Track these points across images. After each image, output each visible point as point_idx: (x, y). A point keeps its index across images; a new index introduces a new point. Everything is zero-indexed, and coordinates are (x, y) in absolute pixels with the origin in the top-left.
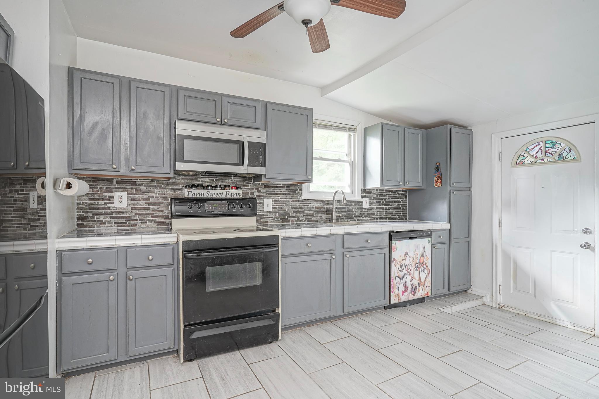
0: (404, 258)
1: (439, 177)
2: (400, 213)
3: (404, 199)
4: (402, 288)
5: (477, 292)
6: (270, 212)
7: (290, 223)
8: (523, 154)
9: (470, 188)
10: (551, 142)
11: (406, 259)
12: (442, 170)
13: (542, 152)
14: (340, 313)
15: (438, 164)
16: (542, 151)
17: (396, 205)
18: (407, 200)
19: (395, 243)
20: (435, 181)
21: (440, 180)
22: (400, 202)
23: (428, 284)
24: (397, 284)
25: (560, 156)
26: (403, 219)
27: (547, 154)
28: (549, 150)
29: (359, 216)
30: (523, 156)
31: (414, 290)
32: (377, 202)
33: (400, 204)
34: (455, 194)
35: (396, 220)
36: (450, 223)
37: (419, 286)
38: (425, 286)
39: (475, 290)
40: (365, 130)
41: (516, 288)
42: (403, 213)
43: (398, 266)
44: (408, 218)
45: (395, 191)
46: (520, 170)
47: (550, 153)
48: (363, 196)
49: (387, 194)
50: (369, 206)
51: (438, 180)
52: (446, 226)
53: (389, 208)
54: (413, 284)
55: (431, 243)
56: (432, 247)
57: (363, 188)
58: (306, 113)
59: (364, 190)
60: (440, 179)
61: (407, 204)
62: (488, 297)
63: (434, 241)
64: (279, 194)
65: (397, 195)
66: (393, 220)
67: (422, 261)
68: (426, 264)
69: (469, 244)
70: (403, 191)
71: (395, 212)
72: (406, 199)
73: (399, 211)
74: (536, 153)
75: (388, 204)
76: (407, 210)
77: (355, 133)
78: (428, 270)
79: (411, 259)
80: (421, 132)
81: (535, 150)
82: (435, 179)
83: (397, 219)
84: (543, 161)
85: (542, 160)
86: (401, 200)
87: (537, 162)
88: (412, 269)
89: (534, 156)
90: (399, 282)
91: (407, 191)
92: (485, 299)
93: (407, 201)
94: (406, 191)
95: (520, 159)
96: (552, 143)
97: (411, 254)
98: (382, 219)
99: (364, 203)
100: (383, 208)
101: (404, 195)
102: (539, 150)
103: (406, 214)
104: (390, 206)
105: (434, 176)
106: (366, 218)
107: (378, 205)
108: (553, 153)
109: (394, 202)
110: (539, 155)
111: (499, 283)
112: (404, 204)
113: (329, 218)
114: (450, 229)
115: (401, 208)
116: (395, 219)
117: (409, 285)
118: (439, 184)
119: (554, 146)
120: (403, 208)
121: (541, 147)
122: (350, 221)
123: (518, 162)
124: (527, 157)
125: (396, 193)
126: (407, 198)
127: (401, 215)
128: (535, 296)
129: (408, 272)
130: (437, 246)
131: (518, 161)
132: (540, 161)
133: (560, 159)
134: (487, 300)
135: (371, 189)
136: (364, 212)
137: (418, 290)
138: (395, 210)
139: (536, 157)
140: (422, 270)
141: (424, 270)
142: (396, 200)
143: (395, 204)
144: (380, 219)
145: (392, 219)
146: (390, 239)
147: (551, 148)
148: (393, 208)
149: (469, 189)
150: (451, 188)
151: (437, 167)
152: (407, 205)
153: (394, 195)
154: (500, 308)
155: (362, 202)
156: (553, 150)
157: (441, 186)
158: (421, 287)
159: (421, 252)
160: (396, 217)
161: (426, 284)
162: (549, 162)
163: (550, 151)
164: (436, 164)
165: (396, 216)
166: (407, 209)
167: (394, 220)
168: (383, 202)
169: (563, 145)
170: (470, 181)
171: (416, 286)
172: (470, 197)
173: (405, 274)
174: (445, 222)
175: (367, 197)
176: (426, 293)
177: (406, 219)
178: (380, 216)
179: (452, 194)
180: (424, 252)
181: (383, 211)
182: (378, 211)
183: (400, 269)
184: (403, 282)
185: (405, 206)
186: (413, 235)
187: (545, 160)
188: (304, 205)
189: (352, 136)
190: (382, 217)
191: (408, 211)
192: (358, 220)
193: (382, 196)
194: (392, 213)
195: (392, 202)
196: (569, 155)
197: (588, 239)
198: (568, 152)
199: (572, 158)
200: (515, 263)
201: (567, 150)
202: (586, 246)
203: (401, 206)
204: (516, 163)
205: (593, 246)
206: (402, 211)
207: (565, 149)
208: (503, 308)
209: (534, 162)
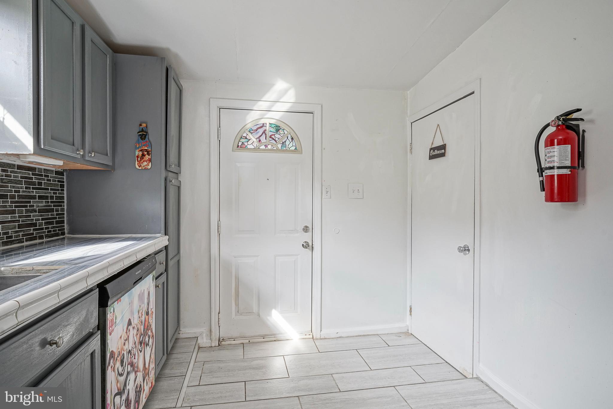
0: (125, 337)
1: (146, 150)
2: (52, 223)
3: (58, 190)
5: (188, 333)
8: (245, 135)
10: (275, 125)
11: (128, 337)
12: (151, 138)
13: (266, 137)
15: (144, 125)
16: (266, 134)
17: (43, 204)
18: (65, 192)
19: (111, 311)
20: (138, 157)
21: (147, 157)
22: (52, 197)
23: (152, 365)
25: (284, 144)
26: (57, 235)
27: (271, 139)
28: (272, 135)
30: (246, 138)
33: (51, 202)
35: (45, 240)
37: (144, 381)
38: (150, 373)
39: (184, 331)
41: (238, 311)
42: (57, 222)
43: (117, 365)
44: (66, 231)
45: (40, 170)
46: (242, 155)
47: (273, 139)
51: (143, 155)
52: (163, 241)
55: (154, 280)
56: (156, 287)
60: (149, 156)
61: (65, 200)
62: (204, 335)
63: (157, 274)
65: (44, 180)
66: (38, 241)
67: (146, 325)
68: (150, 327)
69: (179, 263)
70: (57, 172)
71: (42, 219)
72: (63, 190)
73: (49, 219)
74: (260, 136)
76: (64, 214)
78: (152, 337)
81: (259, 132)
82: (137, 153)
83: (47, 236)
84: (267, 148)
85: (266, 146)
86: (54, 193)
87: (261, 148)
88: (136, 353)
89: (258, 140)
90: (118, 405)
91: (65, 174)
92: (200, 341)
93: (65, 195)
94: (62, 174)
95: (243, 141)
96: (276, 127)
97: (135, 321)
101: (58, 181)
102: (263, 133)
103: (63, 222)
105: (136, 148)
108: (277, 139)
109: (40, 197)
110: (263, 139)
111: (217, 311)
112: (59, 202)
114: (167, 246)
115: (52, 210)
116: (41, 237)
117: (132, 394)
118: (145, 163)
119: (277, 131)
120: (57, 211)
121: (265, 130)
123: (240, 145)
124: (250, 140)
125: (41, 175)
126: (65, 189)
127: (53, 227)
128: (259, 315)
129: (132, 365)
130: (159, 283)
132: (263, 147)
133: (283, 147)
137: (142, 392)
138: (41, 216)
139: (260, 141)
141: (148, 341)
142: (42, 193)
143: (42, 202)
147: (275, 133)
150: (167, 174)
151: (143, 131)
152: (65, 204)
153: (39, 179)
154: (219, 345)
156: (277, 136)
157: (149, 167)
160: (44, 232)
162: (272, 149)
163: (273, 137)
164: (141, 125)
165: (42, 229)
166: (65, 212)
167: (41, 241)
169: (286, 132)
170: (179, 165)
171: (141, 386)
172: (179, 189)
173: (127, 375)
174: (160, 233)
176: (150, 385)
177: (63, 234)
179: (168, 184)
180: (148, 304)
183: (120, 370)
184: (124, 397)
185: (61, 206)
186: (138, 273)
187: (269, 147)
191: (67, 216)
196: (291, 145)
197: (307, 237)
198: (291, 140)
199: (293, 148)
200: (237, 279)
201: (290, 138)
202: (306, 246)
203: (54, 206)
204: (238, 146)
205: (310, 244)
206: (56, 218)
207: (287, 137)
208: (223, 343)
209: (257, 148)
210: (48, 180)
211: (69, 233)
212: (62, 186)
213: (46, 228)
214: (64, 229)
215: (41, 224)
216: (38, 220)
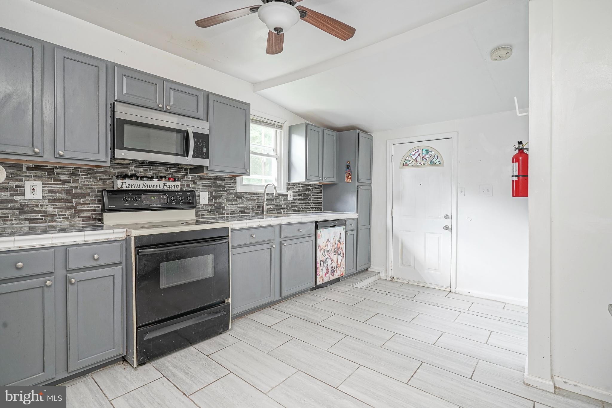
0: (326, 244)
1: (350, 174)
2: (317, 205)
3: (320, 192)
4: (325, 271)
6: (206, 205)
7: (225, 216)
8: (407, 158)
9: (371, 183)
10: (426, 150)
11: (328, 245)
12: (352, 168)
13: (420, 158)
14: (278, 298)
15: (349, 162)
16: (420, 156)
17: (313, 198)
19: (320, 231)
20: (346, 177)
21: (350, 177)
22: (317, 195)
23: (343, 266)
24: (322, 268)
25: (432, 161)
26: (319, 210)
27: (423, 159)
28: (424, 156)
29: (285, 208)
30: (408, 160)
31: (333, 270)
32: (299, 195)
33: (317, 197)
34: (361, 189)
35: (314, 212)
36: (357, 213)
37: (337, 268)
38: (341, 268)
39: (374, 268)
40: (290, 128)
41: (402, 263)
42: (319, 205)
43: (322, 251)
44: (322, 209)
45: (313, 185)
46: (406, 170)
47: (425, 159)
48: (288, 190)
49: (307, 188)
50: (293, 198)
51: (348, 176)
52: (355, 215)
53: (308, 200)
54: (332, 266)
55: (345, 230)
56: (346, 234)
57: (288, 182)
58: (245, 107)
59: (289, 184)
61: (322, 197)
62: (383, 272)
63: (348, 229)
64: (214, 186)
66: (311, 212)
67: (339, 246)
68: (341, 248)
69: (370, 230)
70: (319, 185)
73: (316, 204)
74: (417, 158)
75: (307, 197)
76: (321, 202)
77: (281, 130)
78: (343, 253)
79: (332, 245)
80: (335, 134)
81: (415, 155)
82: (346, 175)
85: (420, 163)
86: (318, 194)
87: (417, 165)
88: (332, 253)
89: (415, 160)
90: (323, 266)
92: (381, 275)
93: (322, 195)
94: (321, 186)
95: (406, 161)
97: (332, 240)
98: (303, 211)
99: (289, 196)
100: (304, 200)
101: (320, 189)
102: (418, 156)
103: (321, 205)
104: (309, 199)
105: (345, 173)
106: (290, 210)
107: (300, 198)
108: (427, 158)
109: (313, 195)
110: (418, 159)
111: (391, 261)
113: (259, 211)
114: (357, 218)
115: (317, 200)
116: (313, 210)
117: (330, 268)
118: (349, 180)
119: (428, 153)
120: (319, 201)
121: (420, 154)
122: (278, 212)
124: (410, 160)
126: (322, 192)
127: (317, 207)
128: (415, 268)
129: (329, 256)
130: (349, 233)
131: (405, 163)
132: (419, 164)
133: (431, 163)
134: (382, 275)
135: (294, 183)
136: (289, 204)
137: (336, 271)
138: (313, 202)
139: (416, 160)
140: (339, 254)
141: (340, 254)
144: (301, 211)
145: (310, 210)
146: (316, 228)
148: (311, 200)
149: (369, 184)
150: (359, 184)
151: (348, 165)
152: (322, 198)
153: (312, 188)
154: (391, 280)
155: (287, 195)
156: (427, 156)
158: (338, 269)
159: (338, 239)
160: (314, 209)
161: (342, 266)
162: (424, 165)
163: (425, 157)
164: (347, 163)
167: (312, 212)
168: (304, 195)
169: (433, 153)
170: (371, 178)
171: (335, 268)
172: (370, 191)
173: (327, 258)
174: (354, 212)
175: (291, 190)
176: (341, 273)
177: (321, 210)
178: (301, 207)
179: (359, 189)
180: (340, 238)
181: (304, 204)
182: (300, 204)
183: (324, 254)
184: (325, 265)
185: (320, 199)
186: (333, 223)
187: (422, 164)
188: (238, 198)
189: (279, 132)
190: (303, 209)
191: (323, 203)
192: (284, 212)
193: (303, 190)
194: (311, 205)
195: (311, 195)
196: (437, 161)
197: (447, 222)
198: (437, 158)
199: (439, 163)
200: (402, 244)
201: (436, 157)
202: (446, 228)
203: (318, 199)
204: (403, 165)
205: (450, 227)
206: (318, 204)
207: (434, 156)
208: (393, 280)
209: (415, 165)
210: (315, 189)
211: (323, 210)
212: (321, 191)
213: (315, 207)
214: (321, 208)
215: (313, 206)
216: (312, 204)
